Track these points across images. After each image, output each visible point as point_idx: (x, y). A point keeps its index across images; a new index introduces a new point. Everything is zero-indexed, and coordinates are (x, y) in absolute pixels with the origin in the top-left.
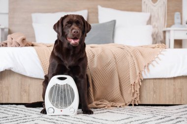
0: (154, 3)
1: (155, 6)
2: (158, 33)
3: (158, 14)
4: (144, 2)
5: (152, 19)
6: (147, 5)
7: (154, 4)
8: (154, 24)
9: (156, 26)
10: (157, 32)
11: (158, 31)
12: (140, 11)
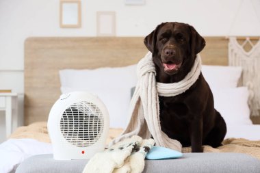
0: (247, 51)
1: (248, 56)
2: (254, 98)
3: (254, 68)
4: (232, 50)
5: (245, 77)
6: (236, 54)
7: (248, 54)
8: (247, 84)
9: (252, 86)
10: (252, 96)
11: (254, 95)
12: (226, 64)
